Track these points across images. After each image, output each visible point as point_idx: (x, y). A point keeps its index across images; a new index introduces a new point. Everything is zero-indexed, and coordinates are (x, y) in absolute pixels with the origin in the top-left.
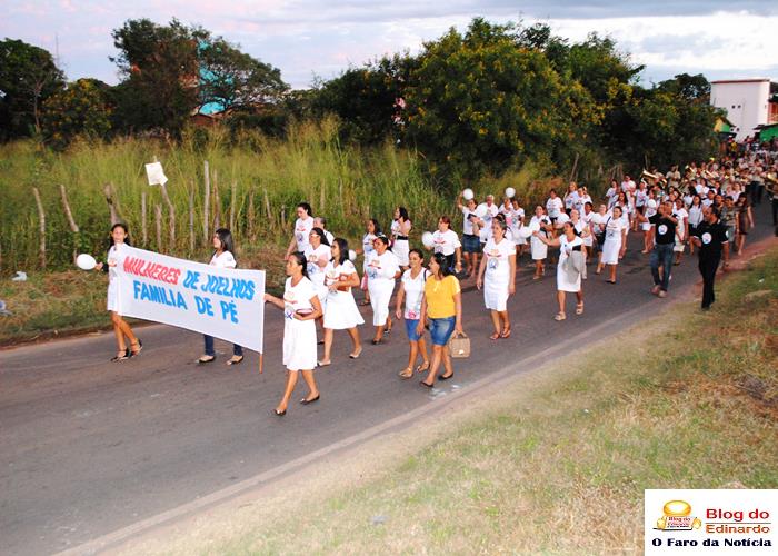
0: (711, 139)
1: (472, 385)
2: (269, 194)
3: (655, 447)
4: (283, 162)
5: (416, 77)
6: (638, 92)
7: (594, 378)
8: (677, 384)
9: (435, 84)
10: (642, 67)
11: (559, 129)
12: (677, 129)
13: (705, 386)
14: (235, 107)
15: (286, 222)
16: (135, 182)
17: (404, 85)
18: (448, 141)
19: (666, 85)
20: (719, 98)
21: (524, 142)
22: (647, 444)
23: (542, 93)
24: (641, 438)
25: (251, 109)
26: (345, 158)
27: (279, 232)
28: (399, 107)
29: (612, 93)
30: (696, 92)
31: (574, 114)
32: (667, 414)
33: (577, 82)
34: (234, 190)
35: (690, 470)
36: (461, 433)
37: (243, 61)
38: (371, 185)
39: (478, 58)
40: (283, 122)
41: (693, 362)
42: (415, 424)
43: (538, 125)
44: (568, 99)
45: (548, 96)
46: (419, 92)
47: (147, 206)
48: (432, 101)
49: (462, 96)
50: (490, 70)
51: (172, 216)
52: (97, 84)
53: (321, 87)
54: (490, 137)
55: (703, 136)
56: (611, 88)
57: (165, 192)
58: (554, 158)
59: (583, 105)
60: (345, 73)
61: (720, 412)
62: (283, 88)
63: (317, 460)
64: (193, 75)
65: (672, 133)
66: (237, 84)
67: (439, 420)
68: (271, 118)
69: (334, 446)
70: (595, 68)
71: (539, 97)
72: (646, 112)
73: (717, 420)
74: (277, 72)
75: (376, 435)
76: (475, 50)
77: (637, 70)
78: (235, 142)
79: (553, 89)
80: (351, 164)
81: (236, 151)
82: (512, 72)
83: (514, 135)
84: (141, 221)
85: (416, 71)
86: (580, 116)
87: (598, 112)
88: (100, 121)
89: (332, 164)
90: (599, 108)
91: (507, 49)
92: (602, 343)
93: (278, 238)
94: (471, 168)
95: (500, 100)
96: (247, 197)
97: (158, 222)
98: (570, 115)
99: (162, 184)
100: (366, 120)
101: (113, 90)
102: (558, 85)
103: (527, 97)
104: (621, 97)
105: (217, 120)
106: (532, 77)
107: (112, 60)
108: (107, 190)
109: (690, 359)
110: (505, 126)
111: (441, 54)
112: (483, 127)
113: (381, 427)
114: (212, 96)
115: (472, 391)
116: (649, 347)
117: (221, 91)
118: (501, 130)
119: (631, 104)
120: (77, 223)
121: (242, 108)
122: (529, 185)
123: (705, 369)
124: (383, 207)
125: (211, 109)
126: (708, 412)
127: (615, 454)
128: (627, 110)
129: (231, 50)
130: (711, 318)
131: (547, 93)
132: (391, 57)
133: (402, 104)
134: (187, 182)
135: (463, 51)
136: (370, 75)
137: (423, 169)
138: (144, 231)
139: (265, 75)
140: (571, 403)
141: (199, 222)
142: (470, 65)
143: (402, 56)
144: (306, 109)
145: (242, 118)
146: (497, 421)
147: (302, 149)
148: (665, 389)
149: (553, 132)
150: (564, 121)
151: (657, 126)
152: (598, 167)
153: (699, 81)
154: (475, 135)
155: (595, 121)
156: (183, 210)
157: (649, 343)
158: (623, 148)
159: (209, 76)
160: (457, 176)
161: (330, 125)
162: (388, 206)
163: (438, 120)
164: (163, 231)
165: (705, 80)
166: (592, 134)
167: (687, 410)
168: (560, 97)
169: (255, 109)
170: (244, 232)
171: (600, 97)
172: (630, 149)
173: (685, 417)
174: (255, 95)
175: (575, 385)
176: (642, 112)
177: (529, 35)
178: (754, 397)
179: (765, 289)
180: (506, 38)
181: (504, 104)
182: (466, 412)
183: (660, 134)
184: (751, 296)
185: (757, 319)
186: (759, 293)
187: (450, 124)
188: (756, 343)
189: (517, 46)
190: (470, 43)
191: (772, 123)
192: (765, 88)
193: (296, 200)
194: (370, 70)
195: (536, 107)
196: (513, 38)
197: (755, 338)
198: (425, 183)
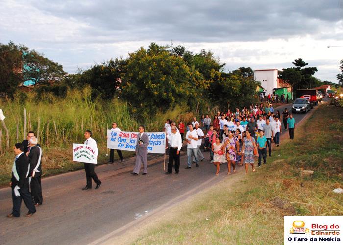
1: (154, 211)
2: (56, 123)
3: (238, 234)
5: (125, 69)
6: (223, 75)
7: (210, 203)
8: (246, 204)
9: (134, 72)
10: (224, 64)
11: (190, 92)
12: (241, 91)
13: (258, 204)
14: (41, 83)
15: (65, 136)
17: (120, 72)
18: (140, 98)
19: (235, 72)
20: (257, 77)
21: (175, 97)
22: (234, 233)
23: (182, 75)
26: (93, 105)
27: (61, 142)
28: (118, 82)
29: (212, 75)
30: (248, 74)
32: (243, 218)
33: (197, 71)
34: (39, 122)
37: (44, 61)
38: (106, 118)
39: (153, 60)
40: (64, 89)
41: (252, 193)
43: (181, 90)
44: (194, 78)
45: (185, 77)
46: (127, 75)
48: (133, 79)
49: (146, 77)
50: (159, 65)
51: (8, 135)
53: (81, 74)
54: (160, 95)
55: (251, 93)
56: (212, 73)
57: (4, 124)
59: (200, 81)
60: (93, 67)
61: (266, 216)
62: (64, 73)
64: (20, 67)
66: (42, 72)
70: (205, 65)
71: (181, 77)
72: (227, 83)
73: (264, 219)
74: (61, 66)
76: (152, 57)
77: (223, 66)
79: (187, 74)
80: (96, 109)
81: (41, 103)
82: (168, 66)
83: (170, 94)
85: (125, 66)
86: (199, 85)
87: (207, 84)
90: (207, 82)
91: (166, 56)
92: (213, 187)
93: (61, 144)
94: (151, 109)
95: (164, 79)
96: (46, 125)
99: (3, 120)
102: (189, 72)
103: (176, 77)
104: (216, 77)
106: (178, 69)
109: (251, 192)
110: (166, 91)
111: (137, 59)
112: (157, 91)
114: (30, 77)
115: (155, 213)
116: (233, 188)
117: (33, 75)
118: (165, 92)
119: (221, 80)
121: (44, 83)
123: (258, 196)
125: (29, 83)
126: (261, 216)
128: (219, 83)
129: (39, 56)
130: (259, 173)
131: (184, 75)
132: (114, 60)
133: (120, 81)
134: (16, 118)
135: (147, 57)
136: (105, 68)
137: (130, 111)
139: (55, 68)
141: (21, 138)
142: (150, 63)
143: (119, 59)
144: (75, 84)
147: (73, 102)
148: (241, 207)
149: (188, 92)
150: (192, 88)
151: (232, 89)
152: (208, 108)
153: (249, 70)
154: (153, 94)
156: (13, 132)
157: (233, 186)
158: (218, 99)
160: (145, 113)
161: (87, 91)
163: (136, 88)
165: (251, 69)
166: (204, 93)
167: (251, 216)
168: (190, 77)
169: (50, 83)
170: (44, 142)
171: (208, 77)
172: (221, 99)
173: (250, 219)
174: (50, 77)
175: (201, 208)
176: (226, 83)
177: (176, 50)
178: (279, 208)
179: (281, 159)
180: (165, 51)
181: (165, 81)
182: (152, 224)
183: (233, 92)
184: (275, 162)
185: (279, 173)
186: (279, 161)
187: (141, 90)
188: (279, 183)
189: (171, 55)
190: (150, 54)
191: (279, 87)
192: (276, 72)
193: (70, 126)
194: (104, 66)
195: (180, 82)
196: (169, 51)
197: (278, 181)
198: (131, 116)
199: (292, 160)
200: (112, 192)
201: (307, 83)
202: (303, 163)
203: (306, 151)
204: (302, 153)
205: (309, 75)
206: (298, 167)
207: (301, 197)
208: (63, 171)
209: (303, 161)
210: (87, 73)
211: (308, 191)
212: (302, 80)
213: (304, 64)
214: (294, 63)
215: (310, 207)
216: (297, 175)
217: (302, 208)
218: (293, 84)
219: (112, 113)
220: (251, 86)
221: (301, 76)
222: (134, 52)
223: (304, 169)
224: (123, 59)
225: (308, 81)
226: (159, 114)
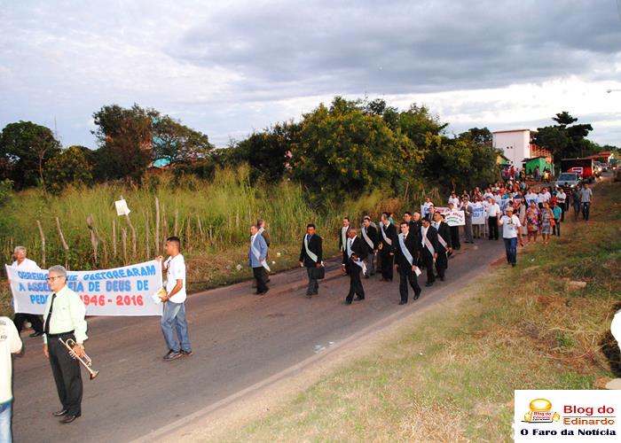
0: (495, 169)
1: (343, 341)
2: (201, 218)
3: (468, 375)
4: (210, 196)
5: (298, 137)
6: (445, 141)
7: (425, 331)
8: (481, 332)
9: (311, 140)
10: (447, 125)
11: (395, 167)
12: (472, 164)
13: (499, 332)
14: (177, 161)
16: (109, 215)
17: (291, 142)
18: (321, 179)
19: (463, 136)
20: (499, 142)
21: (372, 176)
22: (462, 374)
23: (382, 143)
24: (458, 369)
25: (189, 162)
26: (253, 191)
27: (208, 244)
28: (288, 157)
29: (428, 142)
30: (483, 139)
31: (404, 157)
32: (475, 353)
33: (405, 136)
34: (177, 217)
35: (493, 390)
36: (336, 375)
37: (182, 130)
38: (271, 209)
39: (339, 123)
40: (211, 169)
41: (491, 317)
42: (304, 370)
43: (381, 165)
44: (400, 147)
45: (386, 146)
46: (301, 146)
47: (116, 230)
48: (309, 152)
49: (329, 148)
50: (347, 130)
51: (134, 236)
52: (83, 149)
53: (235, 146)
54: (350, 173)
55: (489, 168)
56: (427, 139)
57: (129, 220)
58: (393, 185)
59: (410, 151)
60: (251, 136)
61: (510, 349)
62: (210, 147)
63: (236, 400)
64: (149, 140)
65: (469, 166)
66: (179, 146)
67: (321, 367)
68: (202, 167)
69: (248, 389)
70: (416, 126)
71: (380, 146)
72: (451, 153)
73: (508, 354)
74: (205, 137)
75: (278, 380)
76: (337, 117)
77: (444, 127)
78: (177, 184)
79: (389, 141)
80: (257, 196)
81: (178, 191)
82: (361, 130)
83: (365, 172)
84: (112, 240)
85: (298, 133)
86: (408, 158)
87: (420, 155)
88: (84, 174)
89: (244, 196)
90: (420, 152)
91: (357, 116)
92: (430, 308)
93: (208, 249)
94: (337, 195)
95: (355, 149)
96: (186, 221)
97: (124, 241)
98: (402, 158)
99: (127, 214)
100: (267, 166)
101: (94, 153)
103: (373, 146)
104: (434, 144)
105: (165, 170)
106: (375, 134)
107: (93, 133)
108: (88, 220)
109: (488, 315)
110: (359, 167)
111: (314, 121)
112: (345, 168)
113: (281, 374)
114: (162, 154)
115: (343, 346)
116: (461, 308)
117: (167, 151)
118: (356, 169)
119: (441, 149)
120: (67, 243)
121: (182, 162)
122: (377, 205)
123: (499, 320)
124: (279, 223)
125: (161, 163)
126: (503, 349)
127: (441, 383)
128: (439, 153)
129: (174, 123)
131: (385, 144)
132: (281, 125)
133: (290, 155)
134: (144, 213)
135: (329, 118)
136: (268, 137)
137: (306, 199)
138: (115, 248)
139: (198, 140)
140: (410, 349)
141: (153, 240)
142: (334, 127)
143: (289, 123)
144: (226, 161)
145: (183, 168)
146: (361, 366)
147: (224, 187)
148: (473, 335)
149: (391, 169)
150: (398, 161)
151: (459, 162)
152: (422, 191)
153: (485, 132)
154: (339, 173)
155: (418, 161)
156: (141, 231)
157: (460, 305)
158: (438, 177)
159: (159, 141)
160: (328, 201)
161: (244, 170)
162: (282, 223)
163: (314, 164)
164: (127, 246)
165: (488, 131)
166: (417, 170)
167: (488, 349)
168: (394, 146)
169: (191, 162)
170: (184, 245)
171: (421, 145)
172: (442, 178)
173: (487, 353)
174: (191, 153)
175: (413, 337)
176: (449, 153)
177: (372, 107)
178: (532, 337)
179: (536, 265)
180: (357, 109)
181: (357, 152)
182: (339, 360)
183: (461, 167)
184: (527, 270)
185: (532, 285)
186: (532, 268)
187: (322, 167)
188: (531, 301)
189: (364, 114)
190: (333, 113)
191: (533, 157)
192: (527, 135)
193: (220, 222)
194: (267, 133)
195: (379, 153)
196: (361, 108)
197: (531, 298)
198: (307, 206)
199: (552, 266)
200: (282, 315)
201: (576, 148)
202: (570, 271)
203: (575, 253)
204: (569, 256)
205: (579, 137)
206: (562, 277)
207: (566, 321)
208: (211, 285)
209: (570, 268)
210: (243, 145)
211: (576, 312)
212: (570, 144)
213: (571, 120)
214: (555, 119)
215: (579, 335)
216: (560, 288)
217: (566, 337)
218: (555, 151)
219: (280, 202)
220: (488, 156)
221: (567, 139)
222: (309, 112)
223: (571, 280)
224: (295, 122)
225: (578, 145)
226: (348, 202)
